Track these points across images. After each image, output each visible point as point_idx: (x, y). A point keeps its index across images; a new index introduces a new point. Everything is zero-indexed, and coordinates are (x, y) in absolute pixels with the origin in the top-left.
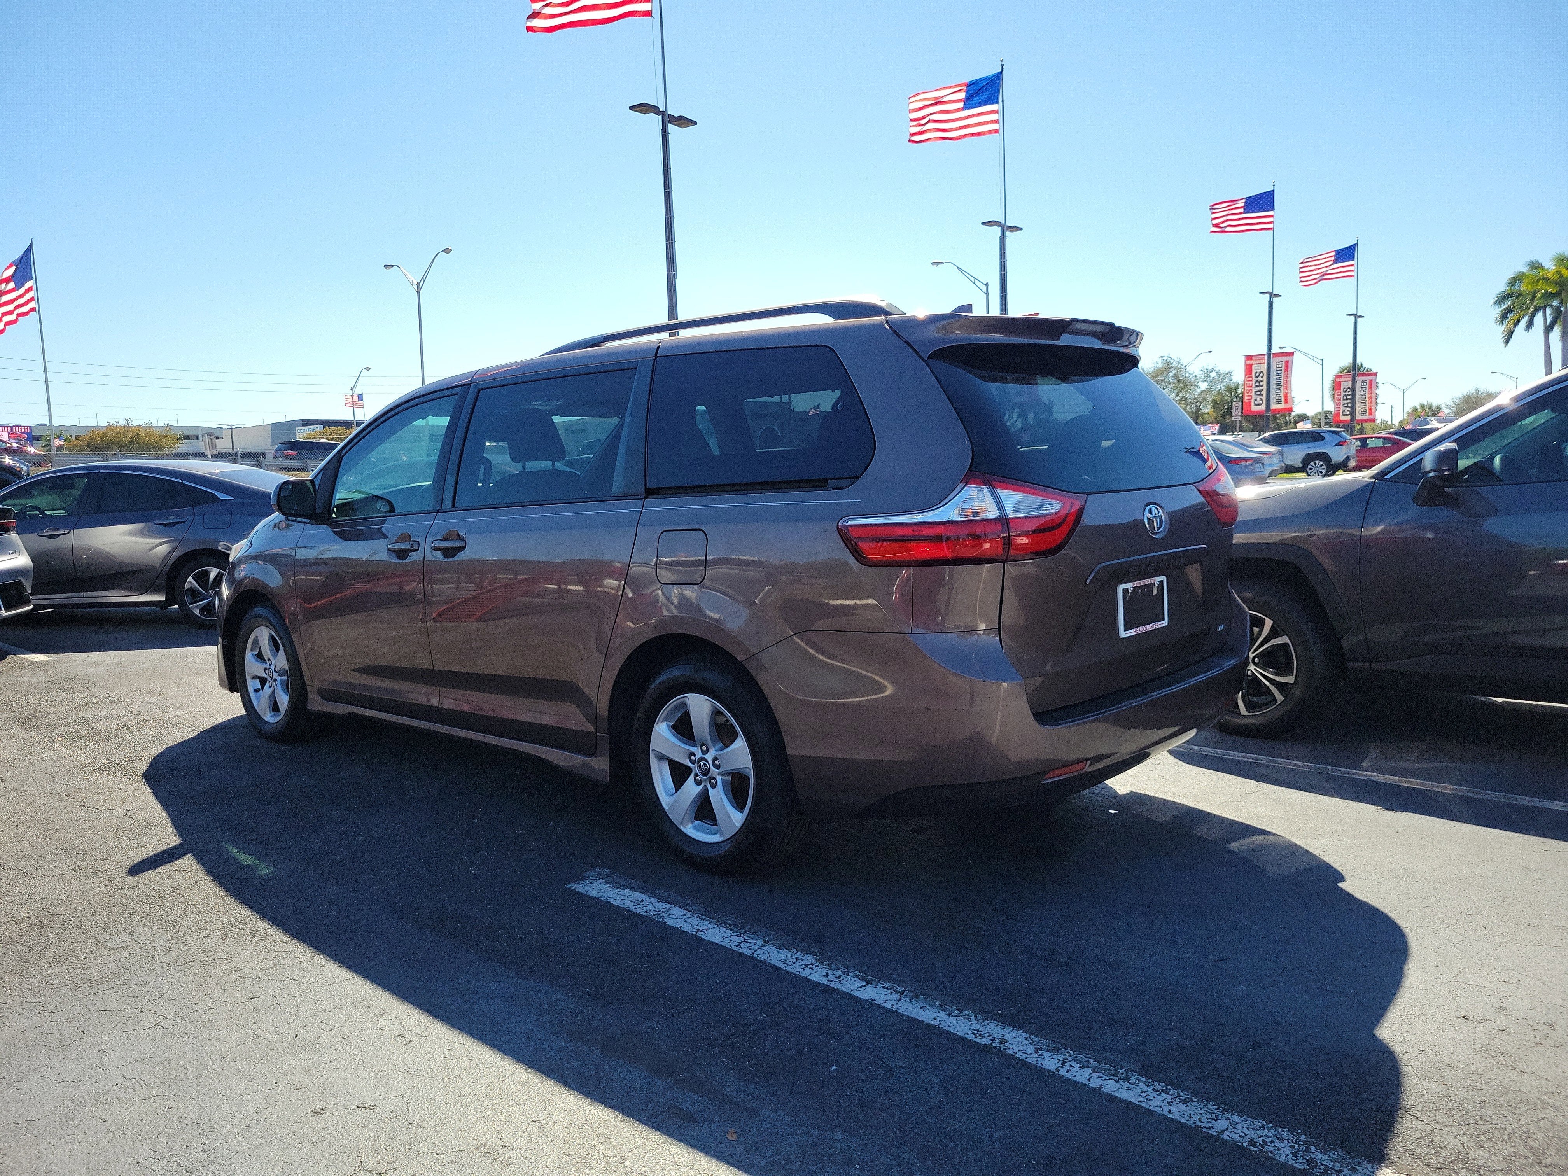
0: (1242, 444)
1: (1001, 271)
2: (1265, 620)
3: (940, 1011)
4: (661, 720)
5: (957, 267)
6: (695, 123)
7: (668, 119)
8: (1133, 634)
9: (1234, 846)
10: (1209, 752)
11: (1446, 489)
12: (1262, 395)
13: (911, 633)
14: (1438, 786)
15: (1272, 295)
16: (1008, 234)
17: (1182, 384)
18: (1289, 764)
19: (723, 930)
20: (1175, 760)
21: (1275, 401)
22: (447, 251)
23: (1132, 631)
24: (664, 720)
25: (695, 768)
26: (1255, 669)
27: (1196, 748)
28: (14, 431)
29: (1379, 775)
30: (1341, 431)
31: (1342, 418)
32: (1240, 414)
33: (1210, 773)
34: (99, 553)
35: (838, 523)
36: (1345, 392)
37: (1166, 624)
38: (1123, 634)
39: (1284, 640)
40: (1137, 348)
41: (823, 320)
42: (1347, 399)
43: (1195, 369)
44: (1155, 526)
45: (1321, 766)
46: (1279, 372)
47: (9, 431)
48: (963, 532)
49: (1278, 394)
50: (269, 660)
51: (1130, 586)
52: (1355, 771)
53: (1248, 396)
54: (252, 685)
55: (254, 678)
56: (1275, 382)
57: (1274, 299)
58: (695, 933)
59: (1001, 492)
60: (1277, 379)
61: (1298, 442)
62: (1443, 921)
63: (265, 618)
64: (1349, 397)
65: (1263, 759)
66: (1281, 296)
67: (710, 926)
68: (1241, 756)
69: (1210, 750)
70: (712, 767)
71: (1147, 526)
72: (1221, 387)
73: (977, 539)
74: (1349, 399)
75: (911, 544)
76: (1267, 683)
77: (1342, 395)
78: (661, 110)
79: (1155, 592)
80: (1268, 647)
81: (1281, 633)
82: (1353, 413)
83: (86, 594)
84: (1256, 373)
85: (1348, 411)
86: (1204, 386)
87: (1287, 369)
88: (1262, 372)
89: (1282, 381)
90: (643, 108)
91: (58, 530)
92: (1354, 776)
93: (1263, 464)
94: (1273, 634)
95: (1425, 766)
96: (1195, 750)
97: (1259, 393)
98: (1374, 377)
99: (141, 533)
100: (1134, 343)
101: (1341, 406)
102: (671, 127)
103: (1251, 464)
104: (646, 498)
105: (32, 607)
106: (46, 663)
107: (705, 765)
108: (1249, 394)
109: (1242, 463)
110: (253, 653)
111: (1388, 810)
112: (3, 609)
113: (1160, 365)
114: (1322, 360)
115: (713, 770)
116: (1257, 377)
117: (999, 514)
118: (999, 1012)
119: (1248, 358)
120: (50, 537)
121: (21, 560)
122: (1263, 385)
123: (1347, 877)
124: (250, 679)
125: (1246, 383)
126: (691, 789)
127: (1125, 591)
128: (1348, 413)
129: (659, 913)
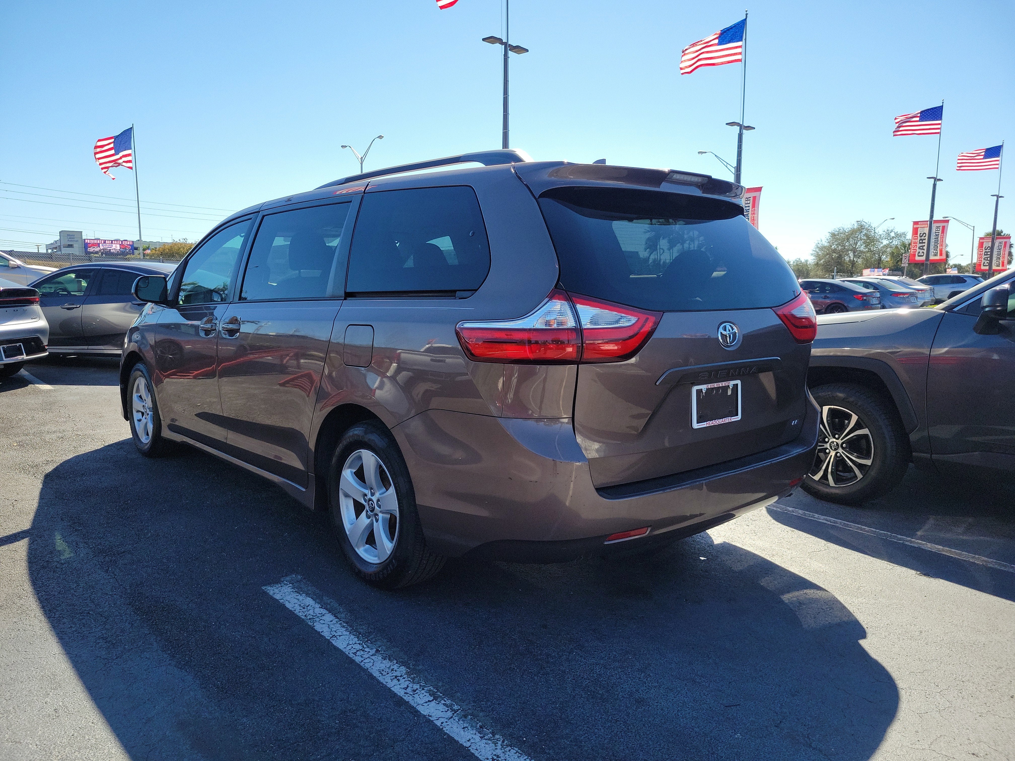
0: (904, 283)
1: (738, 157)
2: (852, 415)
3: (477, 733)
4: (346, 467)
5: (716, 156)
6: (527, 51)
7: (508, 48)
8: (705, 426)
9: (786, 597)
10: (799, 514)
11: (1001, 322)
12: (924, 250)
13: (501, 417)
14: (973, 557)
15: (936, 180)
16: (744, 131)
17: (870, 240)
18: (858, 528)
19: (352, 637)
20: (770, 518)
21: (933, 254)
22: (380, 137)
23: (705, 423)
24: (350, 467)
25: (366, 505)
26: (842, 452)
27: (791, 509)
28: (123, 243)
29: (928, 543)
30: (979, 277)
31: (983, 268)
32: (907, 262)
33: (793, 531)
34: (103, 321)
35: (456, 327)
36: (986, 249)
37: (739, 419)
38: (696, 426)
39: (865, 431)
40: (741, 198)
41: (477, 165)
42: (987, 255)
43: (880, 231)
44: (728, 341)
45: (883, 532)
46: (937, 234)
47: (121, 243)
48: (549, 338)
49: (936, 249)
50: (145, 400)
51: (704, 387)
52: (909, 539)
53: (914, 250)
54: (137, 416)
55: (138, 411)
56: (933, 241)
57: (937, 182)
58: (329, 638)
59: (579, 307)
60: (935, 238)
61: (947, 283)
62: (937, 686)
63: (142, 372)
64: (988, 253)
65: (840, 523)
66: (942, 180)
67: (345, 633)
68: (822, 519)
69: (800, 511)
70: (376, 507)
71: (721, 340)
72: (895, 242)
73: (560, 344)
74: (988, 255)
75: (504, 346)
76: (851, 464)
77: (984, 252)
78: (503, 41)
79: (729, 393)
80: (853, 436)
81: (864, 426)
82: (990, 264)
83: (90, 347)
84: (921, 233)
85: (987, 263)
86: (885, 242)
87: (943, 232)
88: (925, 233)
89: (939, 240)
90: (491, 40)
91: (73, 304)
92: (907, 543)
93: (917, 297)
94: (858, 426)
95: (967, 538)
96: (789, 511)
97: (922, 248)
98: (1009, 240)
99: (124, 310)
100: (740, 195)
101: (983, 259)
102: (510, 53)
103: (908, 297)
104: (345, 299)
105: (47, 353)
106: (49, 391)
107: (372, 505)
108: (915, 248)
109: (901, 296)
110: (137, 394)
111: (925, 575)
112: (25, 354)
113: (856, 226)
114: (974, 227)
115: (377, 509)
116: (921, 237)
117: (575, 325)
118: (525, 739)
119: (916, 223)
120: (69, 309)
121: (41, 323)
122: (925, 243)
123: (869, 635)
124: (136, 413)
125: (913, 240)
126: (364, 520)
127: (699, 392)
128: (987, 264)
129: (314, 617)
